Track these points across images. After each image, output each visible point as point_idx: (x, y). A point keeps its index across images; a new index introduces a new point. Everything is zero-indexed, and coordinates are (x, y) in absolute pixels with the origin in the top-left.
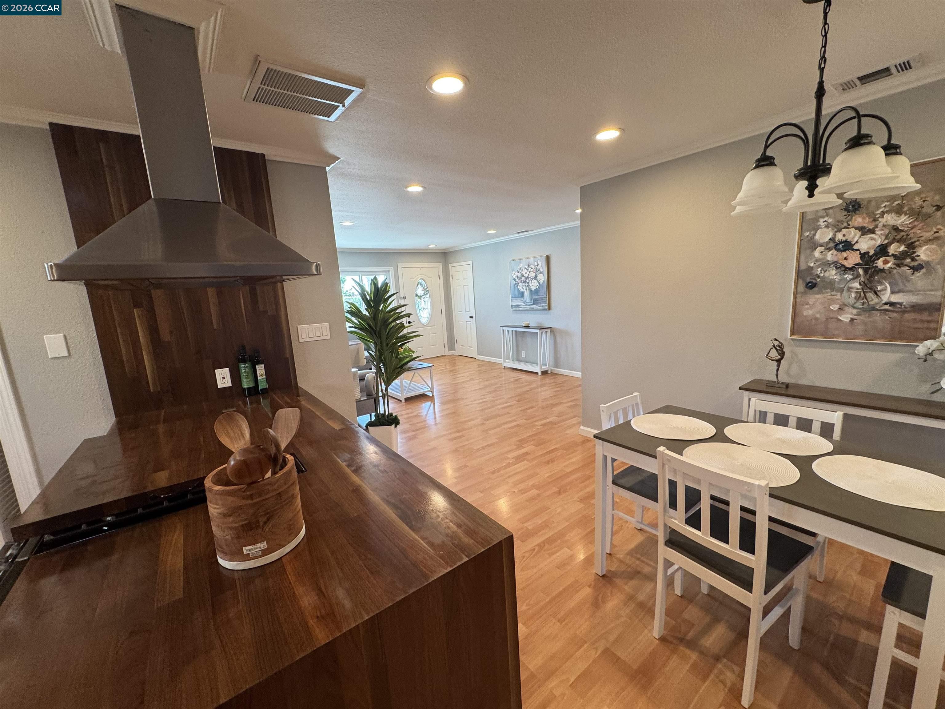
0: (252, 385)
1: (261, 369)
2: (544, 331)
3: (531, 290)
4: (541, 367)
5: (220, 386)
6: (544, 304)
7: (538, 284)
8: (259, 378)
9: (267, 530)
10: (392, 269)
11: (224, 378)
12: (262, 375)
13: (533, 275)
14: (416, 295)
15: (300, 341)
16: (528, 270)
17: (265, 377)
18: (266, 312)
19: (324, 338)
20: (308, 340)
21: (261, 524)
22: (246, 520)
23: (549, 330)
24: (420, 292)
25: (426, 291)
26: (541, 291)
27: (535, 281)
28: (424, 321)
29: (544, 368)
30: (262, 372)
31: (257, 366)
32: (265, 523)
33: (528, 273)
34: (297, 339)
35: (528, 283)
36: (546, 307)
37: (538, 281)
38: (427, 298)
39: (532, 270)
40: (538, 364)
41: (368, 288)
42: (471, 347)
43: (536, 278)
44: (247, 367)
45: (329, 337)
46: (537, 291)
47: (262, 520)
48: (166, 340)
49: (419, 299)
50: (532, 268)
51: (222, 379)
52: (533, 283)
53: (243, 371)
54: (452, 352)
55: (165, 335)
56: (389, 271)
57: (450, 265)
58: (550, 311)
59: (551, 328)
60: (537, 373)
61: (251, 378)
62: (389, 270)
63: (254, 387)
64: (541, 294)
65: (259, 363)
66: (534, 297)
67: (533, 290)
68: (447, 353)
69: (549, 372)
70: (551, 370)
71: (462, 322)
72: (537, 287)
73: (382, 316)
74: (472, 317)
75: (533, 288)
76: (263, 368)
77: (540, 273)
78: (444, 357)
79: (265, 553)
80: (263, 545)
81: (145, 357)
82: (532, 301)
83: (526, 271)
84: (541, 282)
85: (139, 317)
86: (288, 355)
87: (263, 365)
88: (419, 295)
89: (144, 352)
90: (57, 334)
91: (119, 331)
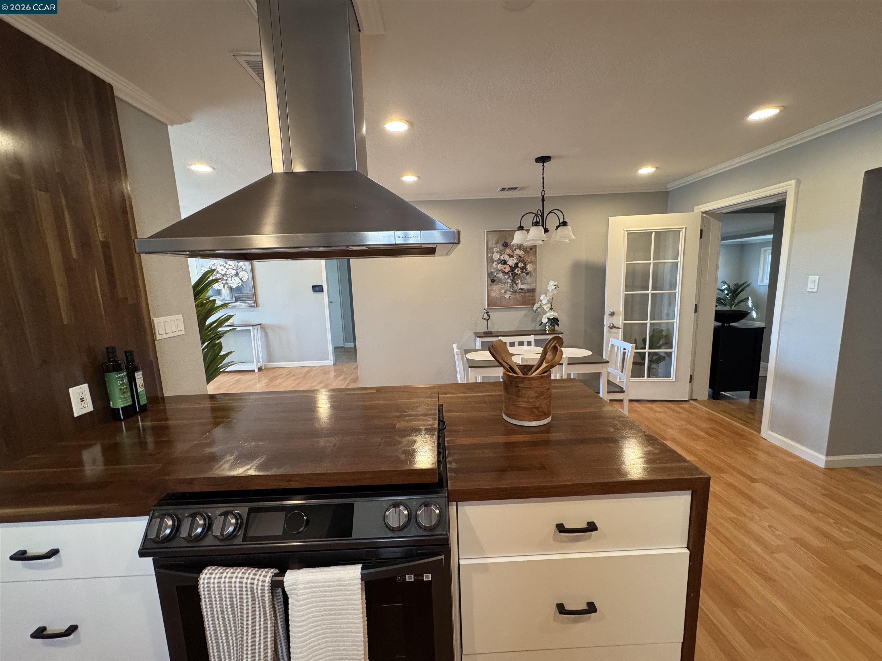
0: (129, 402)
1: (139, 378)
2: (256, 327)
3: (231, 289)
4: (257, 364)
5: (75, 413)
6: (250, 302)
7: (240, 281)
11: (82, 400)
12: (141, 386)
13: (234, 272)
15: (157, 339)
16: (225, 267)
17: (144, 388)
19: (179, 333)
20: (164, 336)
23: (259, 327)
26: (245, 289)
27: (236, 278)
29: (259, 365)
30: (141, 382)
31: (136, 374)
33: (225, 270)
35: (227, 280)
36: (253, 304)
37: (241, 279)
39: (231, 267)
40: (254, 362)
43: (237, 275)
44: (125, 376)
46: (239, 289)
50: (230, 265)
51: (79, 402)
52: (233, 281)
53: (114, 384)
58: (258, 308)
59: (261, 324)
60: (254, 371)
61: (129, 393)
63: (132, 404)
64: (246, 292)
65: (137, 370)
66: (236, 295)
67: (234, 287)
69: (264, 368)
70: (265, 365)
72: (240, 285)
75: (234, 286)
77: (243, 270)
82: (234, 299)
83: (222, 267)
84: (245, 279)
86: (152, 358)
87: (140, 372)
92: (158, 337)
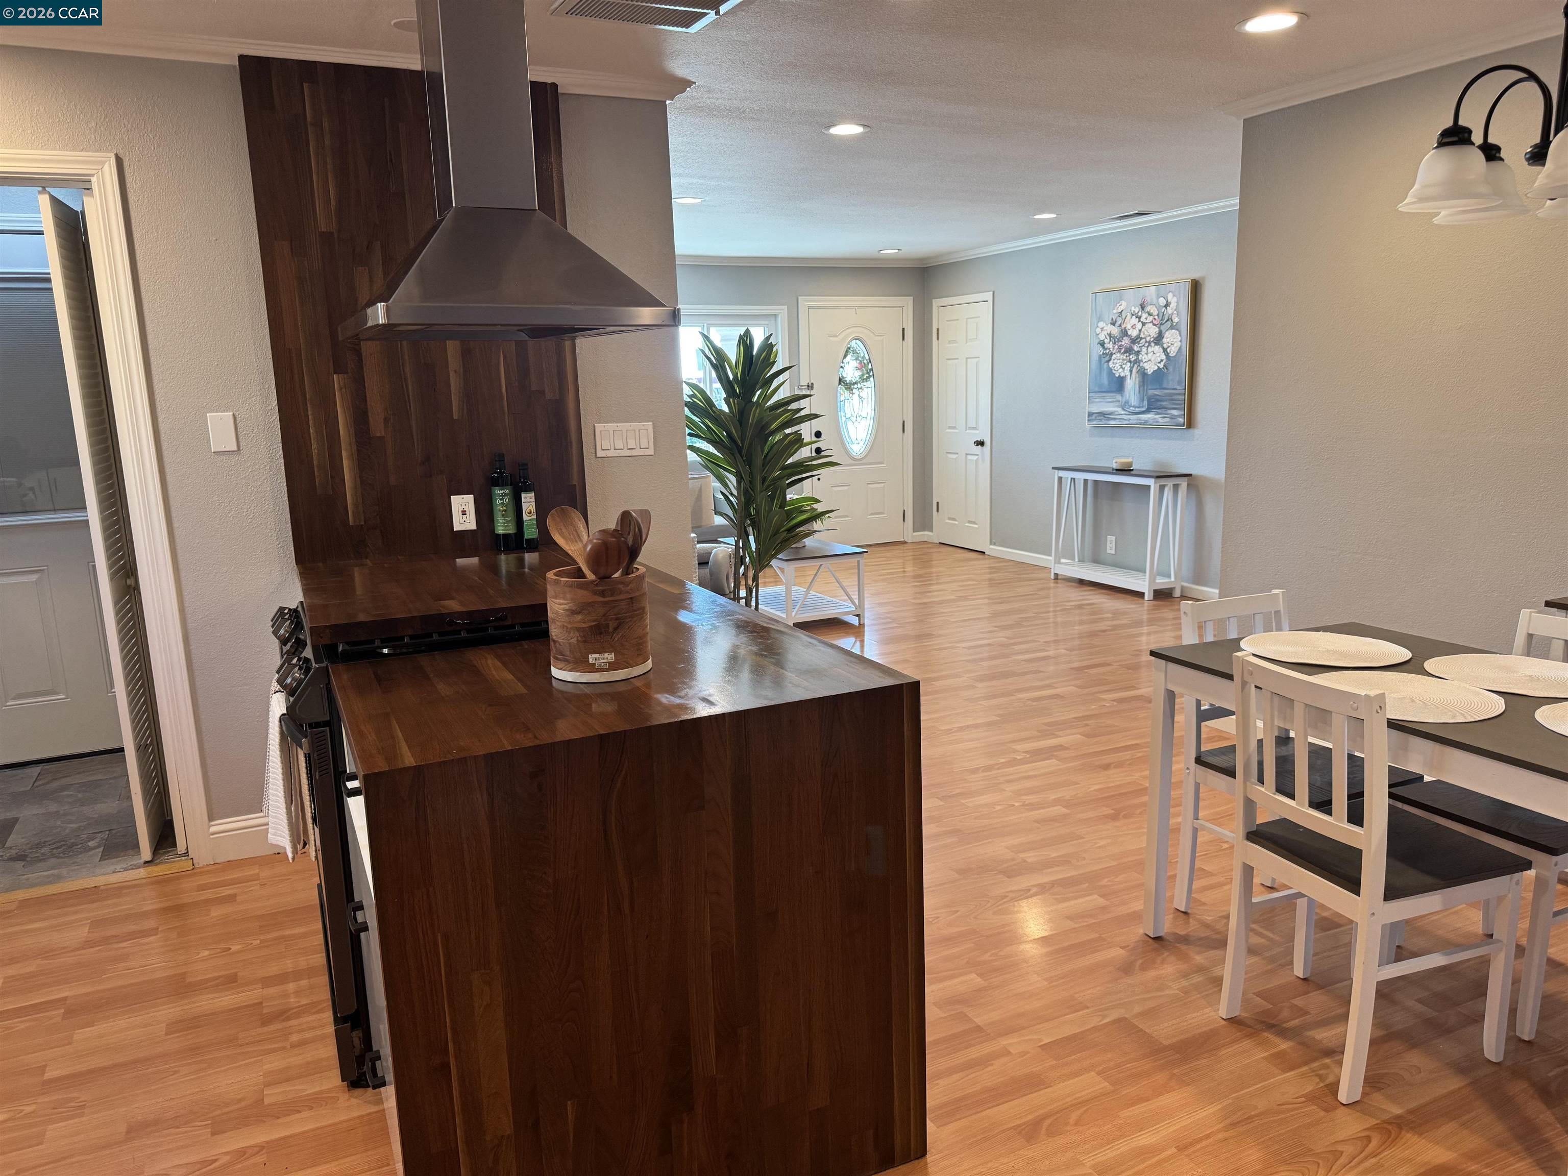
0: (511, 530)
1: (528, 501)
2: (1170, 483)
3: (1143, 374)
4: (1152, 580)
5: (457, 527)
6: (1175, 412)
7: (1163, 357)
8: (525, 518)
9: (616, 639)
10: (782, 311)
11: (464, 513)
12: (530, 513)
13: (1153, 331)
14: (841, 381)
15: (598, 456)
16: (1139, 318)
17: (535, 517)
18: (542, 392)
19: (641, 452)
20: (612, 453)
21: (611, 630)
22: (594, 621)
23: (1184, 483)
24: (851, 371)
25: (867, 371)
26: (1170, 377)
27: (1157, 349)
28: (857, 448)
29: (1162, 582)
30: (531, 508)
31: (523, 495)
32: (615, 629)
33: (1139, 326)
34: (593, 451)
35: (1138, 353)
36: (1181, 420)
37: (1165, 350)
38: (868, 390)
39: (1150, 318)
40: (1145, 572)
41: (732, 353)
42: (974, 523)
43: (1158, 340)
44: (506, 495)
45: (651, 451)
46: (1159, 375)
47: (612, 625)
48: (378, 435)
49: (847, 393)
50: (1150, 314)
51: (461, 513)
52: (1150, 355)
53: (499, 502)
54: (925, 535)
55: (377, 427)
56: (775, 316)
57: (935, 303)
58: (1191, 431)
59: (1190, 475)
60: (1141, 595)
61: (511, 517)
62: (775, 312)
63: (515, 533)
64: (1171, 385)
65: (527, 490)
66: (1151, 392)
67: (1150, 372)
68: (911, 536)
69: (1177, 593)
70: (1183, 588)
71: (955, 456)
72: (1161, 366)
73: (757, 415)
74: (981, 443)
75: (1150, 368)
76: (534, 499)
77: (1172, 327)
78: (901, 547)
79: (613, 667)
80: (610, 657)
81: (346, 463)
82: (1146, 403)
83: (1134, 320)
84: (1173, 351)
85: (341, 389)
86: (575, 481)
87: (533, 494)
88: (848, 380)
89: (344, 454)
90: (224, 411)
91: (310, 413)
92: (600, 454)
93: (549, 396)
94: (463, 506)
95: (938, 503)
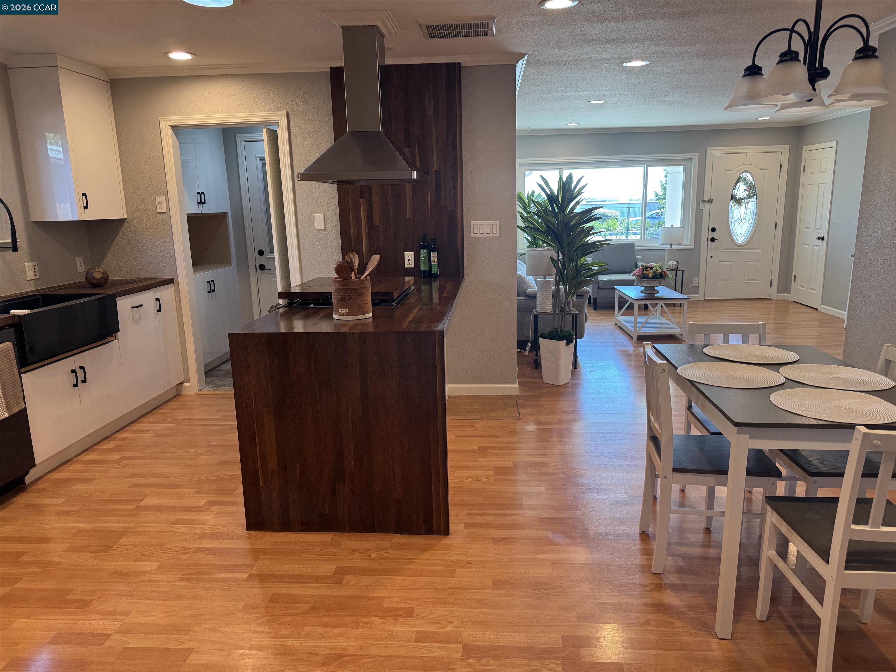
0: (427, 268)
1: (434, 256)
8: (432, 263)
9: (349, 304)
10: (695, 157)
11: (409, 260)
12: (434, 261)
14: (733, 197)
15: (472, 236)
17: (437, 263)
18: (446, 206)
20: (478, 235)
21: (347, 300)
22: (341, 295)
24: (741, 191)
25: (752, 191)
28: (740, 239)
30: (435, 259)
31: (432, 253)
34: (470, 234)
38: (752, 204)
42: (814, 290)
44: (425, 252)
45: (498, 235)
47: (347, 298)
48: (377, 225)
49: (736, 206)
51: (408, 260)
53: (422, 255)
54: (785, 296)
55: (377, 222)
56: (691, 159)
57: (805, 148)
61: (427, 262)
62: (691, 157)
63: (428, 270)
65: (434, 251)
68: (774, 295)
71: (807, 246)
73: (562, 218)
74: (823, 239)
76: (437, 255)
78: (767, 302)
79: (347, 314)
80: (346, 310)
81: (364, 236)
85: (363, 205)
86: (459, 247)
87: (436, 253)
88: (738, 197)
89: (363, 232)
90: (321, 213)
91: (351, 215)
92: (473, 235)
93: (449, 209)
94: (409, 257)
95: (795, 276)
